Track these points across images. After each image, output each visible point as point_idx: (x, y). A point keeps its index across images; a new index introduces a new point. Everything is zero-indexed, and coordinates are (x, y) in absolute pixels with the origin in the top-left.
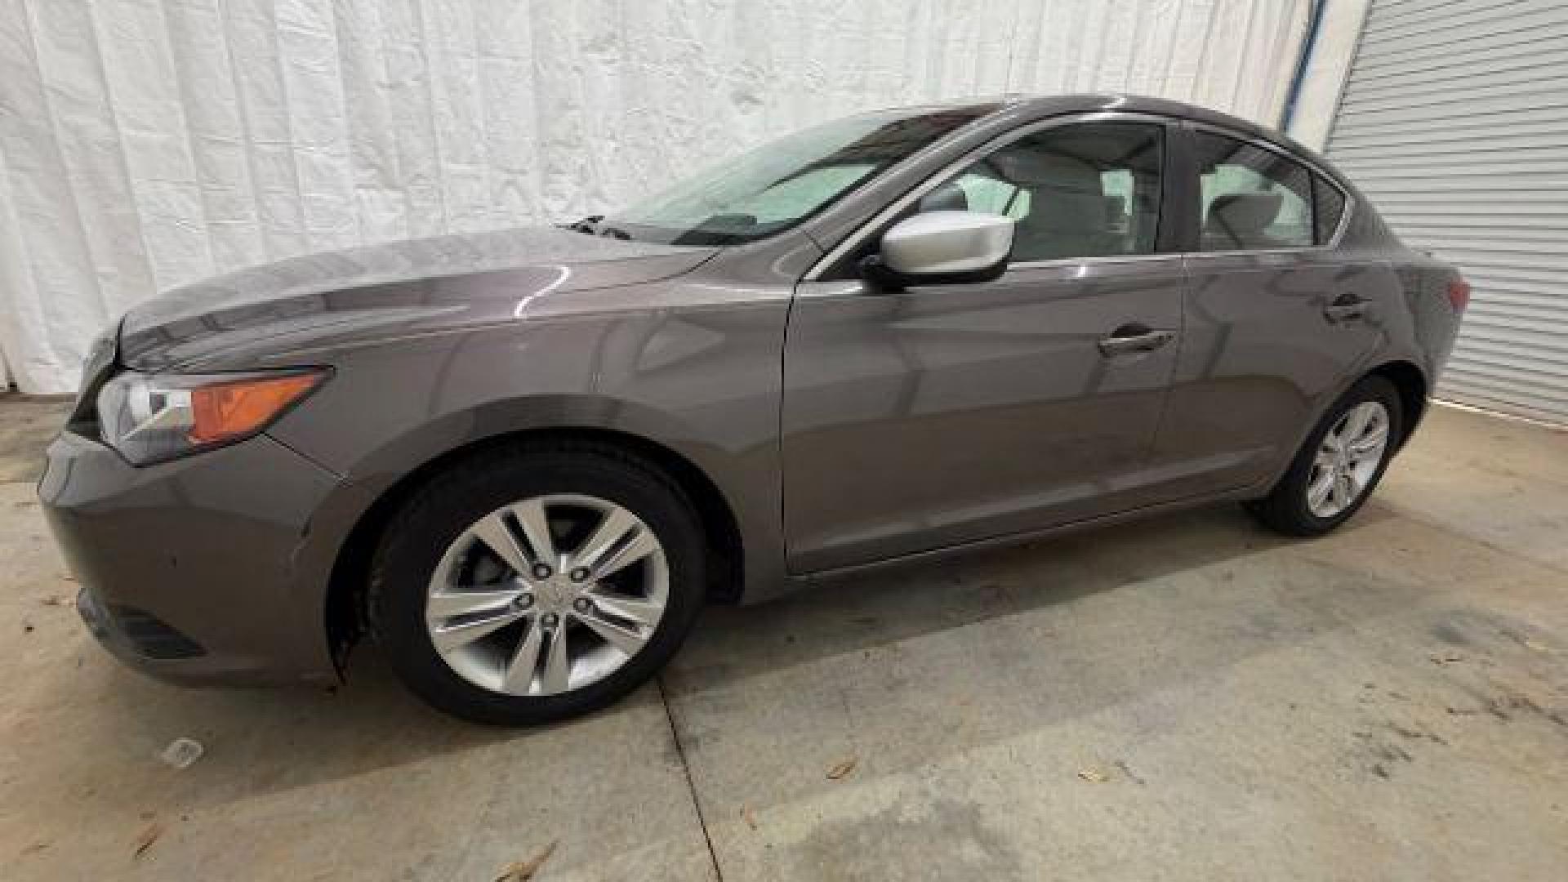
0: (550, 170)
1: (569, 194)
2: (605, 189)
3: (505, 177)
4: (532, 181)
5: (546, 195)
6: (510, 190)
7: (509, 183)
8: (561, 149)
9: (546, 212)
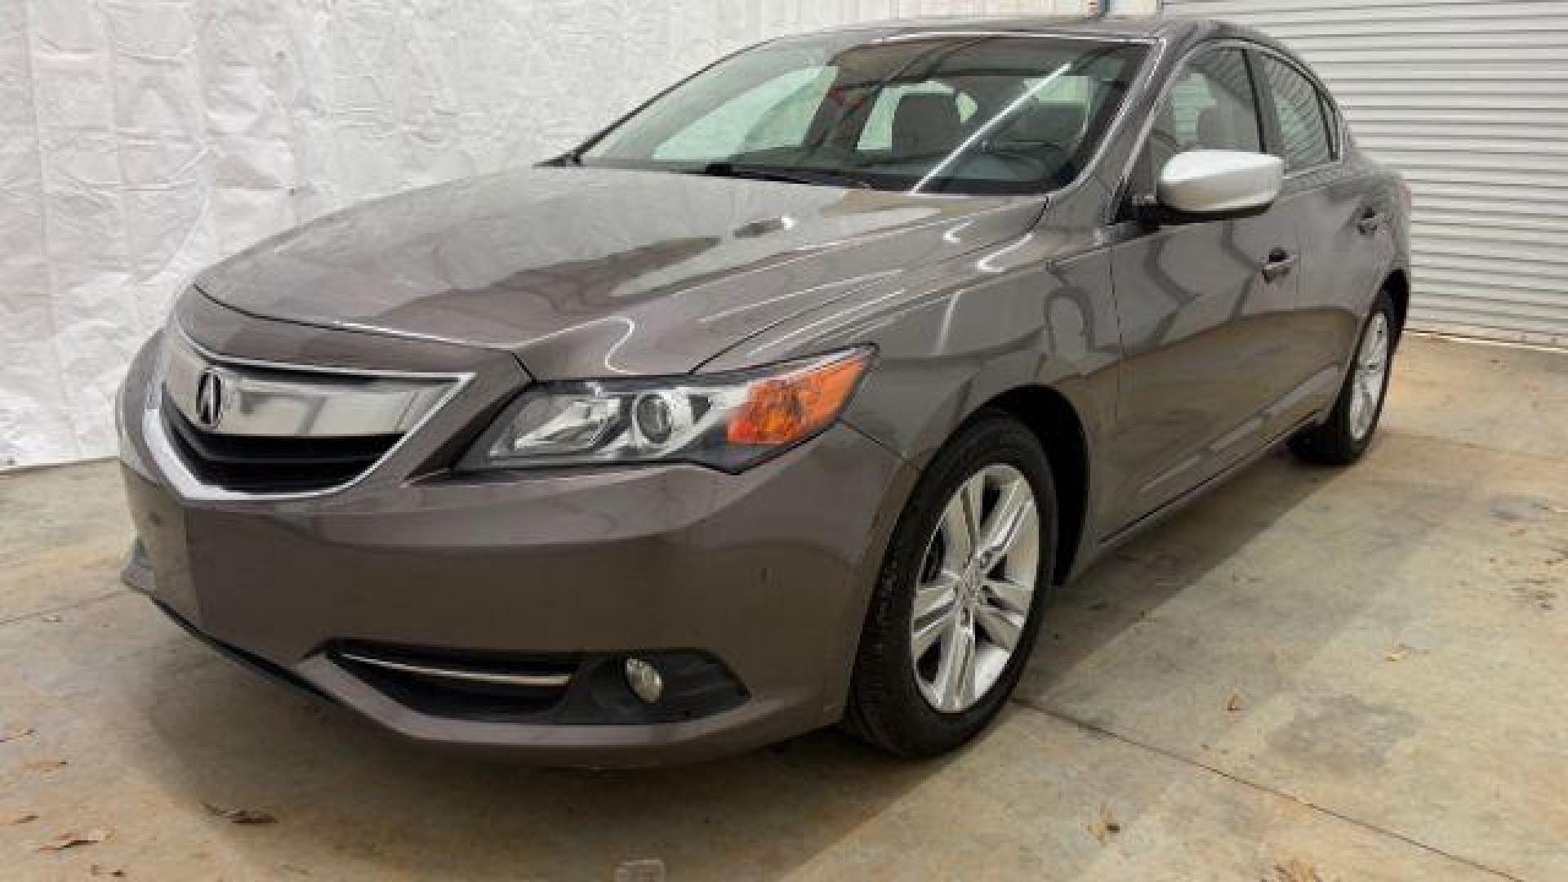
0: (221, 61)
1: (257, 103)
2: (318, 92)
3: (138, 72)
4: (188, 79)
5: (212, 104)
6: (153, 96)
7: (147, 83)
8: (243, 25)
9: (215, 133)
